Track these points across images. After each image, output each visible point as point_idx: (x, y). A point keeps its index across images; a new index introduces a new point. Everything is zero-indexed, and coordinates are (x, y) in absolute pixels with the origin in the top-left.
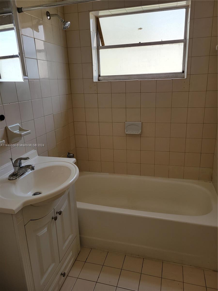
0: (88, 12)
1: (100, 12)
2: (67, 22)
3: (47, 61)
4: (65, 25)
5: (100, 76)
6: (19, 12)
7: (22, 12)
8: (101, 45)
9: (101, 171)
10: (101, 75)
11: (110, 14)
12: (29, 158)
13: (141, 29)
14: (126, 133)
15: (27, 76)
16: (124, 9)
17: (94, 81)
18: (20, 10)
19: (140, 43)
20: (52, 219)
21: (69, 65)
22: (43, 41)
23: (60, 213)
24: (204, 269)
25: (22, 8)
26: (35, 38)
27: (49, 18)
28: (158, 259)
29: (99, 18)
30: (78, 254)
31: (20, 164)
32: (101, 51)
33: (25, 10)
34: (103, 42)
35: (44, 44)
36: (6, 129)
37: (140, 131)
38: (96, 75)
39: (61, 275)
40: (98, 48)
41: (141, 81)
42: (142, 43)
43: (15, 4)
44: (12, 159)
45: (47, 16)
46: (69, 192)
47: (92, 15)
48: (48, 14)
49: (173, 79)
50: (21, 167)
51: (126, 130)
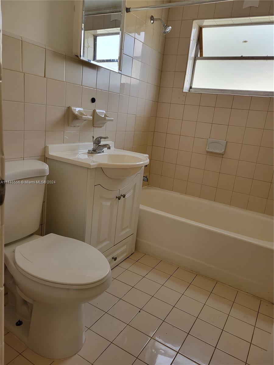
0: (192, 20)
1: (205, 21)
2: (169, 26)
3: (142, 62)
4: (166, 29)
5: (191, 88)
6: (127, 12)
7: (130, 11)
8: (199, 56)
9: (172, 189)
10: (193, 87)
11: (215, 24)
12: (108, 138)
13: (245, 42)
14: (207, 150)
15: (121, 71)
16: (230, 19)
17: (184, 91)
18: (128, 10)
19: (242, 56)
20: (116, 198)
21: (161, 72)
22: (142, 42)
23: (124, 196)
24: (261, 299)
25: (130, 9)
26: (135, 37)
27: (152, 22)
28: (212, 279)
29: (203, 28)
30: (132, 254)
31: (99, 142)
32: (198, 62)
33: (133, 10)
34: (201, 53)
35: (143, 46)
36: (94, 111)
37: (223, 150)
38: (187, 87)
39: (112, 259)
40: (195, 59)
41: (234, 95)
42: (244, 57)
43: (125, 4)
44: (93, 137)
45: (151, 20)
46: (136, 184)
47: (196, 24)
48: (152, 18)
49: (271, 97)
50: (99, 145)
51: (207, 147)
